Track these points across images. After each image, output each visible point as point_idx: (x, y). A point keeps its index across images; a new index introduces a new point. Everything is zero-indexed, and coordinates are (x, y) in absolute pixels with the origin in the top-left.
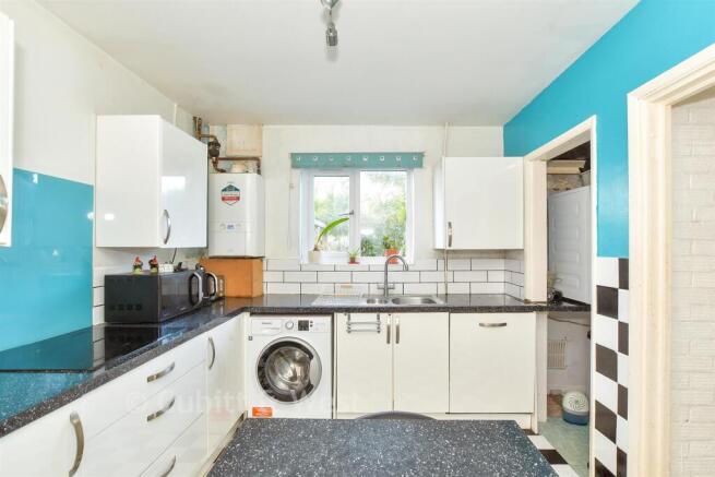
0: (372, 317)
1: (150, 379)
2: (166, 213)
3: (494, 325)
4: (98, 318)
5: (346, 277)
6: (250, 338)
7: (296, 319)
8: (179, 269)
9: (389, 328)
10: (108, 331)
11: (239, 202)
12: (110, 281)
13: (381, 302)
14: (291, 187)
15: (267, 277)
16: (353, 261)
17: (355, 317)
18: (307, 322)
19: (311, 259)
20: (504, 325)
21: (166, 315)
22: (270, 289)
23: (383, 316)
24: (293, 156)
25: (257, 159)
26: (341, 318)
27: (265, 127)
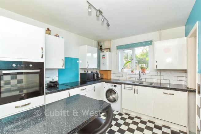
0: (130, 86)
1: (81, 90)
2: (88, 62)
3: (170, 94)
4: (79, 80)
5: (129, 76)
6: (105, 87)
7: (113, 85)
8: (92, 72)
9: (135, 89)
10: (81, 82)
11: (105, 59)
12: (81, 74)
13: (137, 83)
14: (117, 54)
15: (112, 75)
16: (132, 72)
17: (126, 86)
18: (115, 85)
19: (122, 71)
20: (173, 94)
21: (88, 81)
22: (112, 78)
23: (133, 86)
24: (117, 46)
25: (110, 48)
26: (123, 85)
27: (112, 41)
